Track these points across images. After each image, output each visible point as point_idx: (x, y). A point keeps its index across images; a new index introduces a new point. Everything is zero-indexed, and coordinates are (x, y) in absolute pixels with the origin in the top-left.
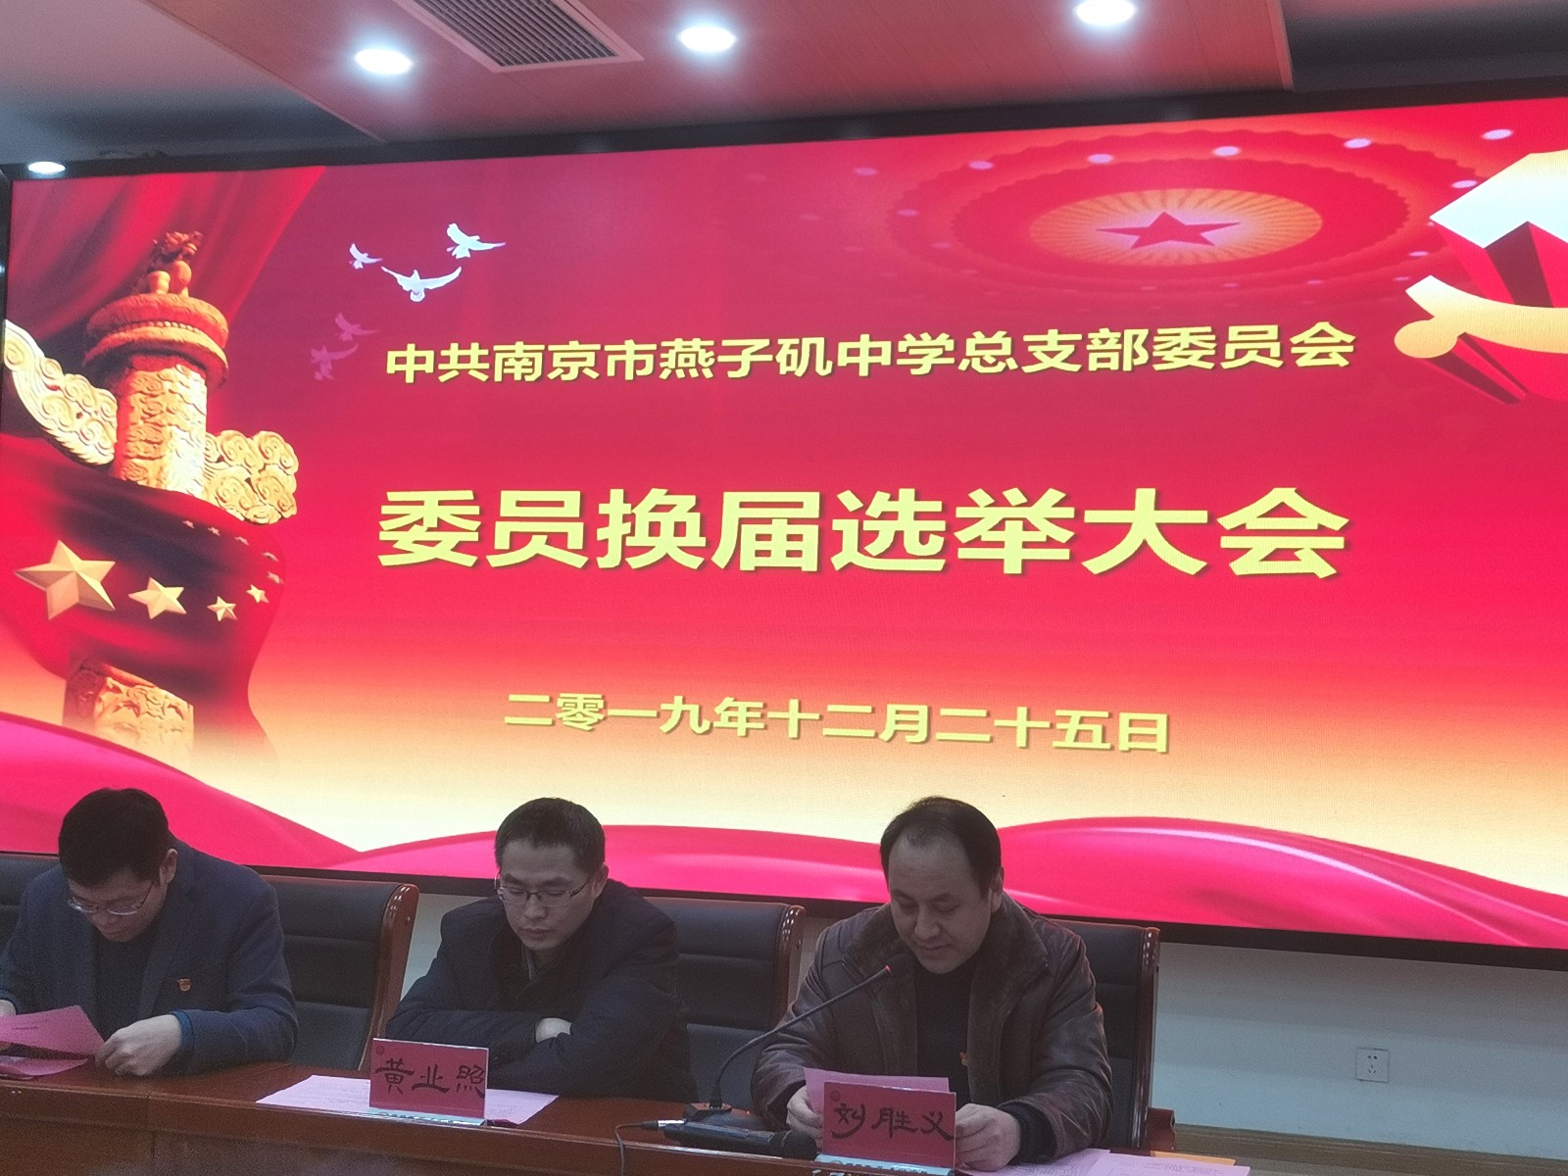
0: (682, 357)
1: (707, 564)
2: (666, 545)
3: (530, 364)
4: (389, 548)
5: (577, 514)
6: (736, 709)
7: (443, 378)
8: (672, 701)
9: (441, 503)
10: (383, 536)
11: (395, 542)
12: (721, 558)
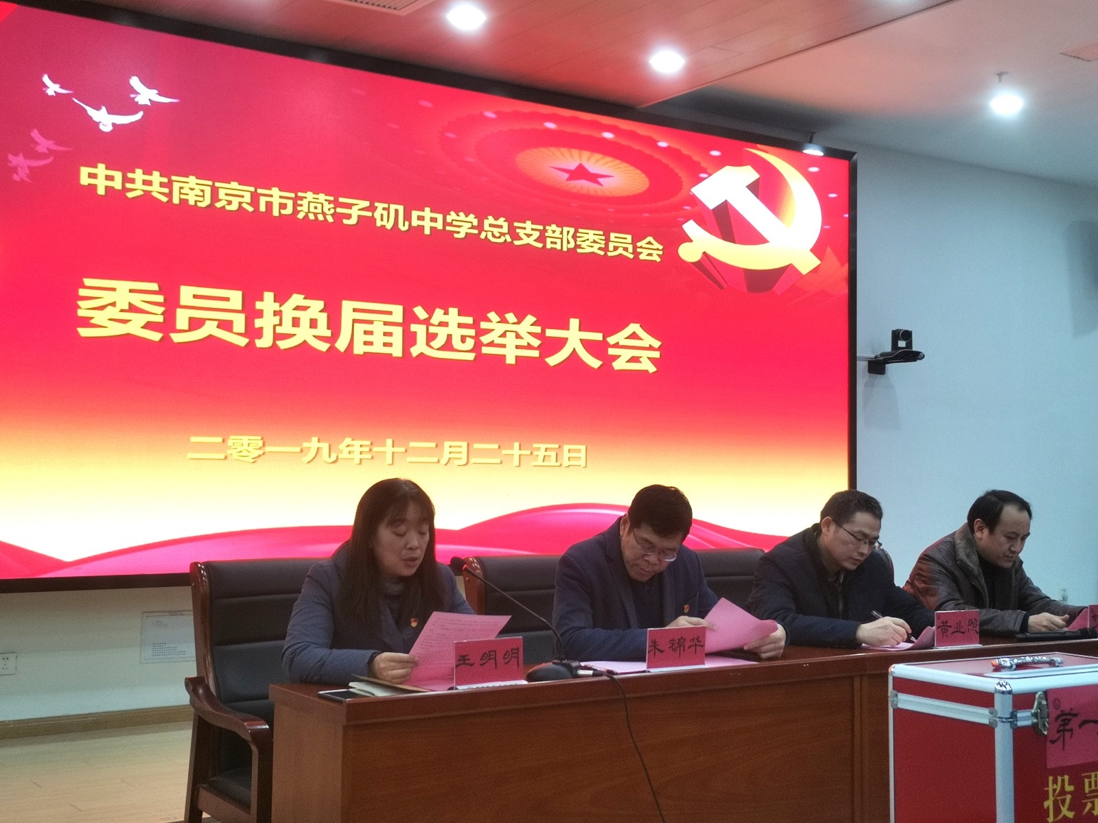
0: (312, 205)
1: (332, 349)
2: (304, 334)
3: (201, 194)
4: (86, 322)
5: (240, 308)
6: (353, 445)
7: (130, 195)
8: (310, 441)
9: (131, 291)
10: (81, 313)
11: (92, 318)
12: (342, 345)
